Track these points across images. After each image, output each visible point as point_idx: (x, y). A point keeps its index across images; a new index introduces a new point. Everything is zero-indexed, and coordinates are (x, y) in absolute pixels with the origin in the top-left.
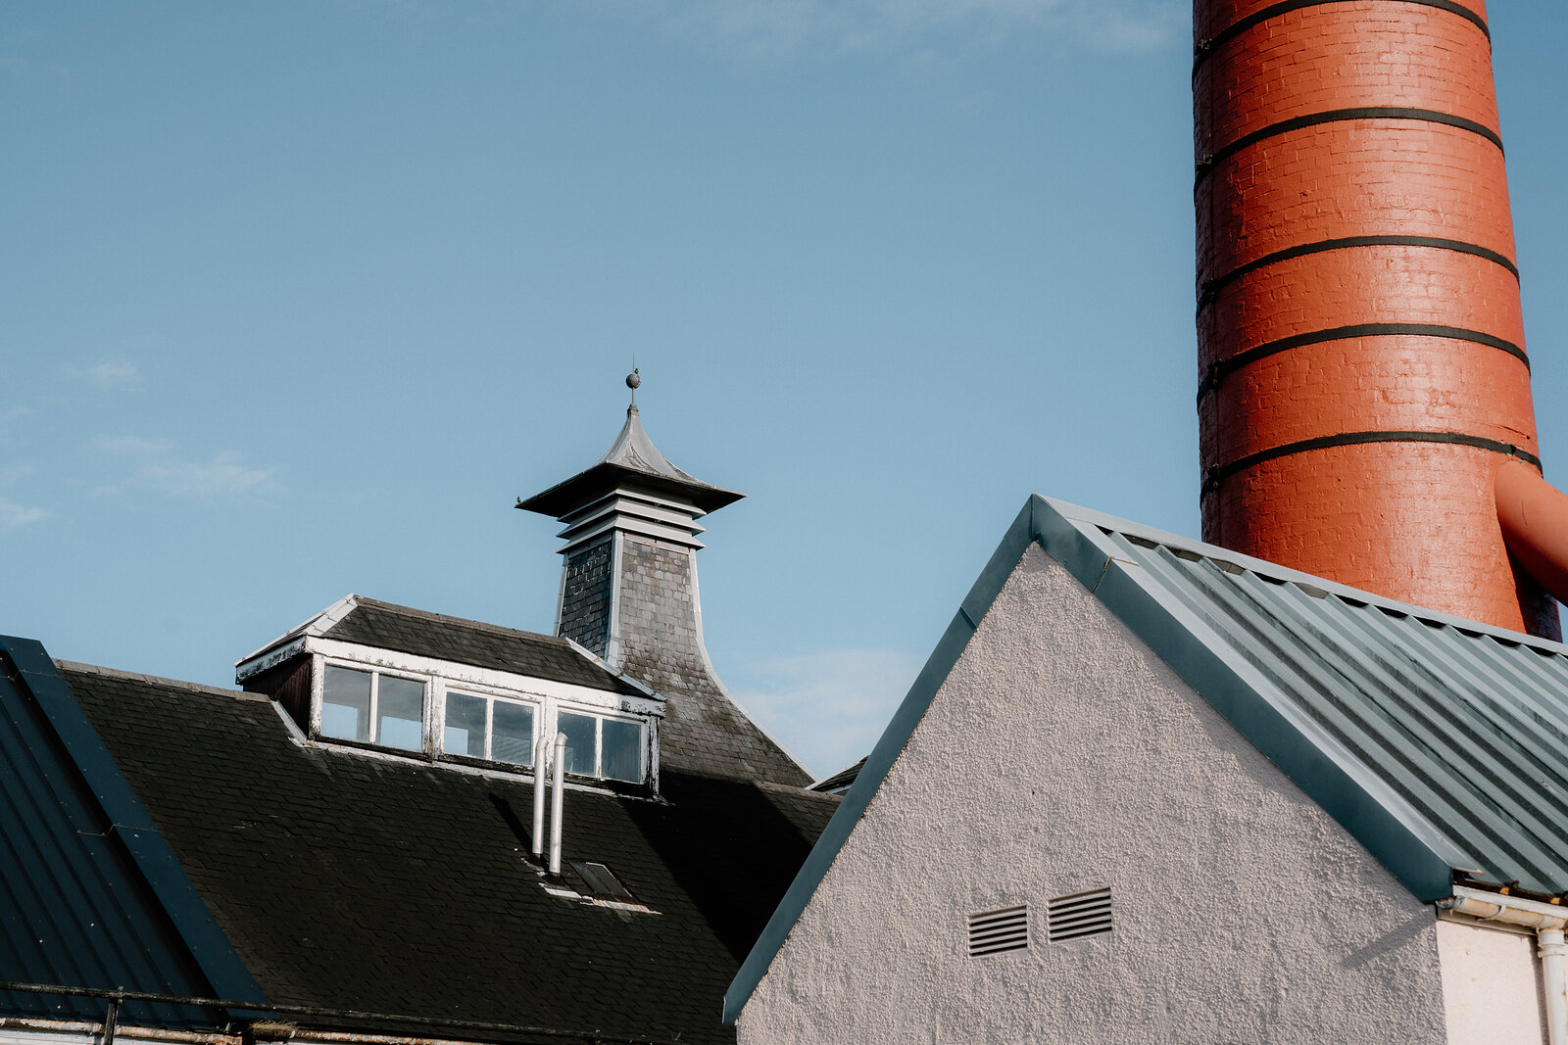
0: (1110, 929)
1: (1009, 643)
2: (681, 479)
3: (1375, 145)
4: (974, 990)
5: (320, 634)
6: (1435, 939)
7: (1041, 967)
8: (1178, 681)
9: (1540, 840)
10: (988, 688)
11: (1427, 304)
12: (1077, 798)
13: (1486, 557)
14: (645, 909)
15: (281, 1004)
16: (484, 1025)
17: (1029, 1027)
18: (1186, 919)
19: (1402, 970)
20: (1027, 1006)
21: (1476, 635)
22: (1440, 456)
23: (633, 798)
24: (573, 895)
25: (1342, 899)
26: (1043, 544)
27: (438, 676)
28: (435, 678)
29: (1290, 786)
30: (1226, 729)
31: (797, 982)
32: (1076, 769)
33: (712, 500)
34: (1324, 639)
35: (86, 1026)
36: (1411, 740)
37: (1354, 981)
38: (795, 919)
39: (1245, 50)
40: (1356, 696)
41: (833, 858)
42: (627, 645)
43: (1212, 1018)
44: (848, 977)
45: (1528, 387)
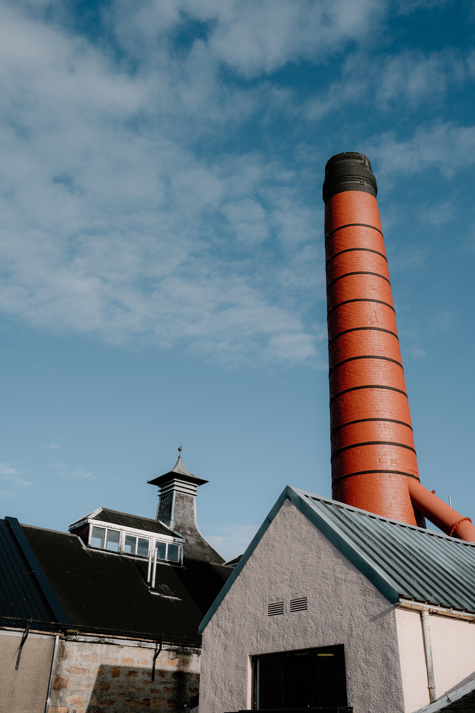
0: (307, 609)
1: (280, 527)
2: (192, 476)
3: (376, 395)
4: (269, 626)
5: (92, 518)
6: (395, 614)
7: (287, 620)
8: (326, 539)
9: (422, 585)
10: (274, 539)
11: (390, 437)
12: (298, 571)
13: (406, 505)
14: (178, 599)
15: (75, 624)
16: (131, 632)
17: (284, 637)
18: (328, 607)
19: (386, 623)
20: (283, 631)
21: (404, 527)
22: (394, 477)
23: (176, 566)
24: (158, 594)
25: (370, 602)
26: (290, 499)
27: (124, 530)
28: (123, 531)
29: (356, 569)
30: (338, 553)
31: (220, 622)
32: (298, 563)
33: (200, 482)
34: (365, 527)
35: (21, 629)
36: (388, 556)
37: (373, 625)
38: (220, 604)
39: (342, 369)
40: (373, 543)
41: (231, 587)
42: (176, 522)
43: (334, 636)
44: (234, 621)
45: (416, 459)
